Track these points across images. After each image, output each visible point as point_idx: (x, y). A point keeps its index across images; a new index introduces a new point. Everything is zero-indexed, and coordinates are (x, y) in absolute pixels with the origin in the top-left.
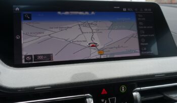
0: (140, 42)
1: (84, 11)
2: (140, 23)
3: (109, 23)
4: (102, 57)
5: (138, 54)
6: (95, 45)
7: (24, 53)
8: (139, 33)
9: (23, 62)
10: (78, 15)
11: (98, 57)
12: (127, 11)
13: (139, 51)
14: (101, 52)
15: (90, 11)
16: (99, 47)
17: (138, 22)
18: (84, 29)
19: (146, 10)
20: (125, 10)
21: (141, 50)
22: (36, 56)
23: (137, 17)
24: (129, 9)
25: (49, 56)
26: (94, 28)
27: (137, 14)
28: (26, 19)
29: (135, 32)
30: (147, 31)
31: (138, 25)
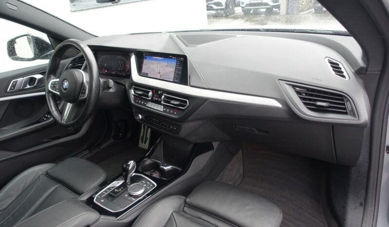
0: (174, 75)
4: (161, 78)
5: (172, 80)
6: (159, 73)
7: (143, 71)
8: (175, 71)
9: (142, 74)
11: (159, 78)
12: (174, 58)
14: (161, 76)
17: (176, 64)
18: (159, 65)
19: (181, 59)
21: (174, 79)
22: (145, 73)
23: (177, 62)
25: (147, 74)
28: (145, 59)
29: (174, 70)
30: (179, 71)
31: (176, 66)
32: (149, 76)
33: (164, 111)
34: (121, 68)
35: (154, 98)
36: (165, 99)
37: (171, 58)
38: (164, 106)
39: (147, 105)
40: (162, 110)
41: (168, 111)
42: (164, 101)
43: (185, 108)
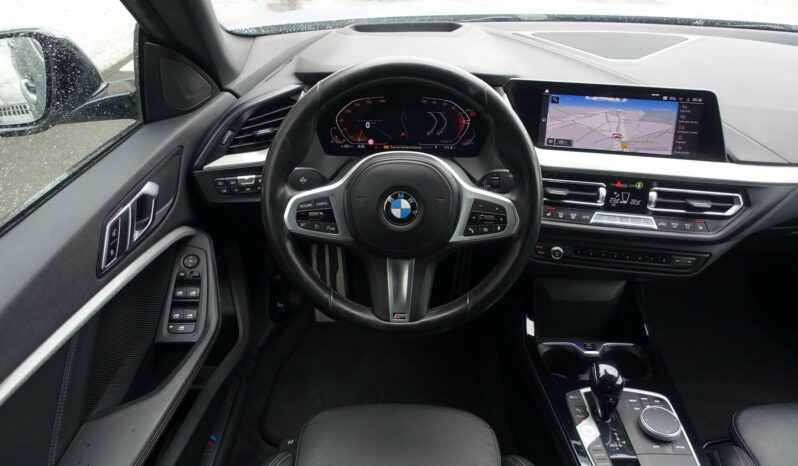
0: (676, 138)
1: (615, 97)
2: (683, 117)
3: (641, 113)
4: (625, 150)
5: (669, 153)
6: (618, 137)
7: (547, 136)
8: (677, 128)
9: (546, 144)
10: (607, 102)
11: (620, 149)
12: (668, 100)
13: (670, 149)
14: (624, 145)
15: (621, 97)
16: (623, 139)
17: (679, 114)
18: (611, 118)
19: (695, 100)
20: (665, 98)
21: (674, 149)
22: (557, 140)
23: (680, 108)
24: (671, 98)
25: (569, 142)
26: (623, 117)
27: (680, 105)
28: (553, 102)
29: (671, 127)
30: (688, 127)
31: (679, 118)
32: (574, 146)
33: (661, 228)
34: (438, 129)
35: (615, 201)
36: (661, 200)
37: (660, 99)
38: (655, 214)
39: (592, 221)
40: (655, 227)
41: (675, 225)
42: (658, 205)
43: (730, 212)
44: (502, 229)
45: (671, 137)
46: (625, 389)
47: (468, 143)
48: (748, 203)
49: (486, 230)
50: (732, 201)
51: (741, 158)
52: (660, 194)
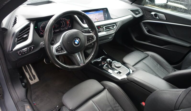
0: (104, 17)
3: (98, 14)
4: (98, 21)
6: (96, 19)
8: (104, 15)
10: (92, 13)
14: (97, 20)
15: (94, 11)
16: (97, 19)
18: (94, 15)
19: (105, 10)
20: (101, 10)
21: (104, 19)
23: (103, 12)
26: (96, 15)
31: (103, 13)
33: (107, 33)
34: (63, 25)
35: (99, 31)
37: (100, 10)
38: (105, 31)
41: (108, 32)
42: (105, 29)
43: (114, 28)
44: (94, 40)
45: (103, 17)
46: (113, 62)
47: (70, 27)
48: (116, 25)
49: (91, 41)
50: (114, 26)
51: (113, 18)
52: (105, 27)
